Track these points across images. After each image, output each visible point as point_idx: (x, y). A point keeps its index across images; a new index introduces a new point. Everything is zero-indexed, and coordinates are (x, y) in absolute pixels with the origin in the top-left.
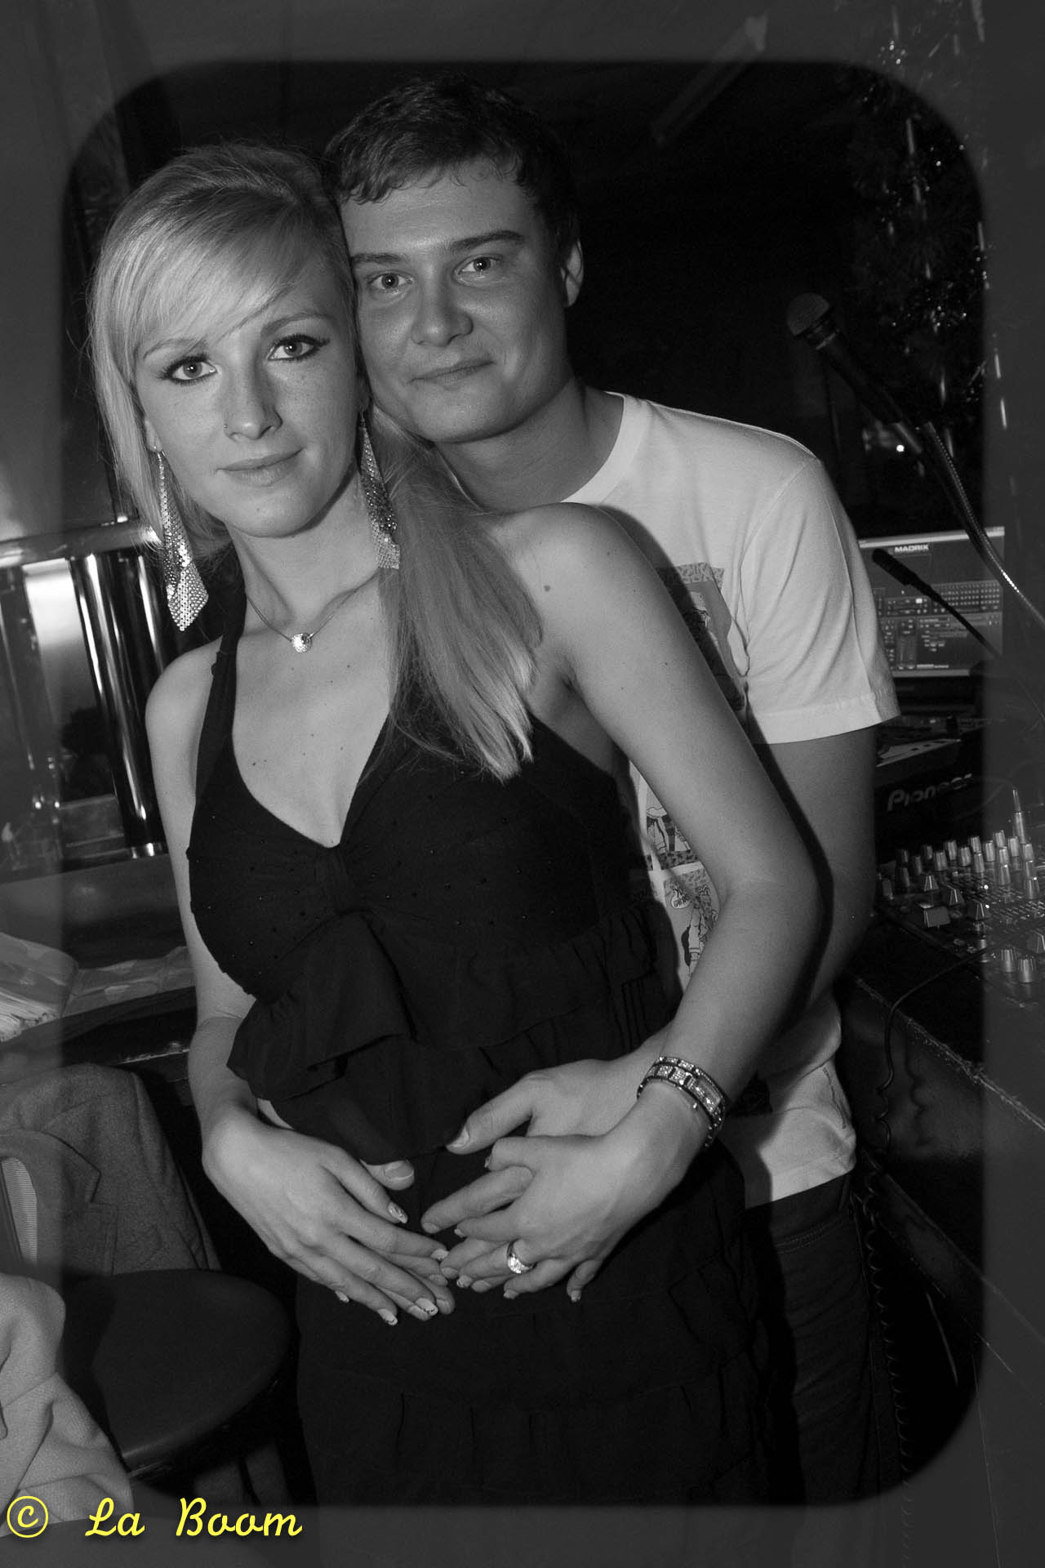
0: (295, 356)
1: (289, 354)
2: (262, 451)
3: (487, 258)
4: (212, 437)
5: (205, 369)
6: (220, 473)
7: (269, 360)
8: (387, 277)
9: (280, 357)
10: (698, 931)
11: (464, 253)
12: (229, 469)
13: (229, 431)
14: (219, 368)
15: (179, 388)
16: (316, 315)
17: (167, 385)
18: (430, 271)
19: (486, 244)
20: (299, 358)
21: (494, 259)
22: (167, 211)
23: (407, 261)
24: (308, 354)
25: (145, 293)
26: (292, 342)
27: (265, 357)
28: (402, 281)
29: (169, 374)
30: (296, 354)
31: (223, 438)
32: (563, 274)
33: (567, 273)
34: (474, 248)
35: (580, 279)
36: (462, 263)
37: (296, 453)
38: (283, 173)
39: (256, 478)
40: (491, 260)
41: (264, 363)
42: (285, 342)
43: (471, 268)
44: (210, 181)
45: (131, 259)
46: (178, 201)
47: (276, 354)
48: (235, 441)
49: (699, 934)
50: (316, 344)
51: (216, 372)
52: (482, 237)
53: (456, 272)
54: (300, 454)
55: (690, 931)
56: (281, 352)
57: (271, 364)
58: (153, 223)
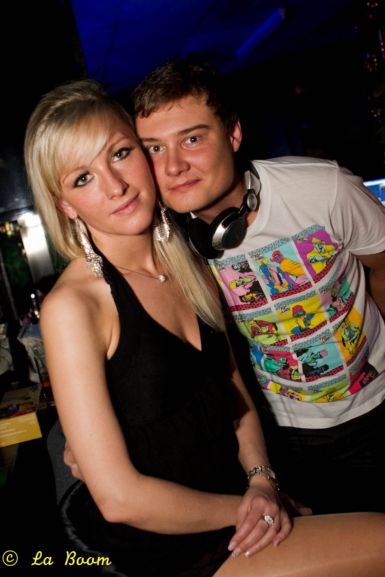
0: (122, 158)
1: (119, 158)
2: (126, 199)
3: (195, 137)
4: (103, 202)
5: (89, 177)
6: (112, 216)
7: (113, 163)
8: (155, 147)
9: (116, 160)
10: (345, 335)
11: (185, 136)
12: (115, 212)
13: (110, 197)
14: (95, 175)
15: (82, 188)
16: (124, 138)
17: (76, 190)
18: (171, 145)
19: (193, 131)
20: (125, 157)
21: (198, 137)
22: (49, 122)
23: (161, 141)
24: (127, 155)
25: (54, 156)
26: (119, 153)
27: (111, 162)
28: (161, 149)
29: (76, 185)
30: (121, 157)
31: (108, 201)
32: (232, 139)
33: (234, 138)
34: (188, 133)
35: (240, 140)
36: (185, 140)
37: (137, 196)
38: (88, 88)
39: (126, 211)
40: (197, 138)
41: (112, 165)
42: (116, 155)
43: (189, 141)
44: (59, 103)
45: (43, 146)
46: (51, 116)
47: (114, 160)
48: (113, 200)
49: (346, 336)
50: (128, 150)
51: (94, 176)
52: (191, 129)
53: (182, 144)
54: (139, 196)
55: (343, 337)
56: (116, 159)
57: (114, 164)
58: (45, 129)
